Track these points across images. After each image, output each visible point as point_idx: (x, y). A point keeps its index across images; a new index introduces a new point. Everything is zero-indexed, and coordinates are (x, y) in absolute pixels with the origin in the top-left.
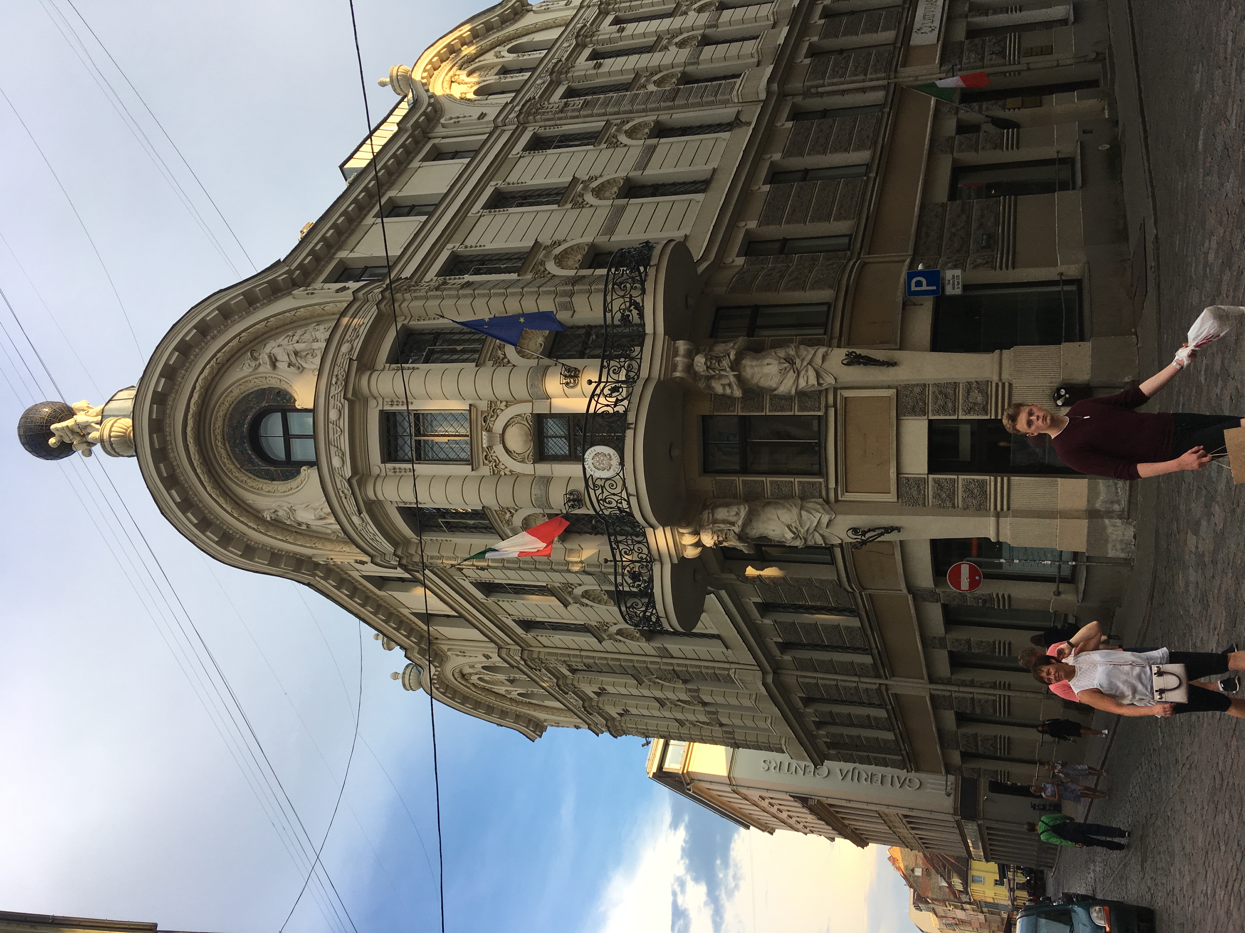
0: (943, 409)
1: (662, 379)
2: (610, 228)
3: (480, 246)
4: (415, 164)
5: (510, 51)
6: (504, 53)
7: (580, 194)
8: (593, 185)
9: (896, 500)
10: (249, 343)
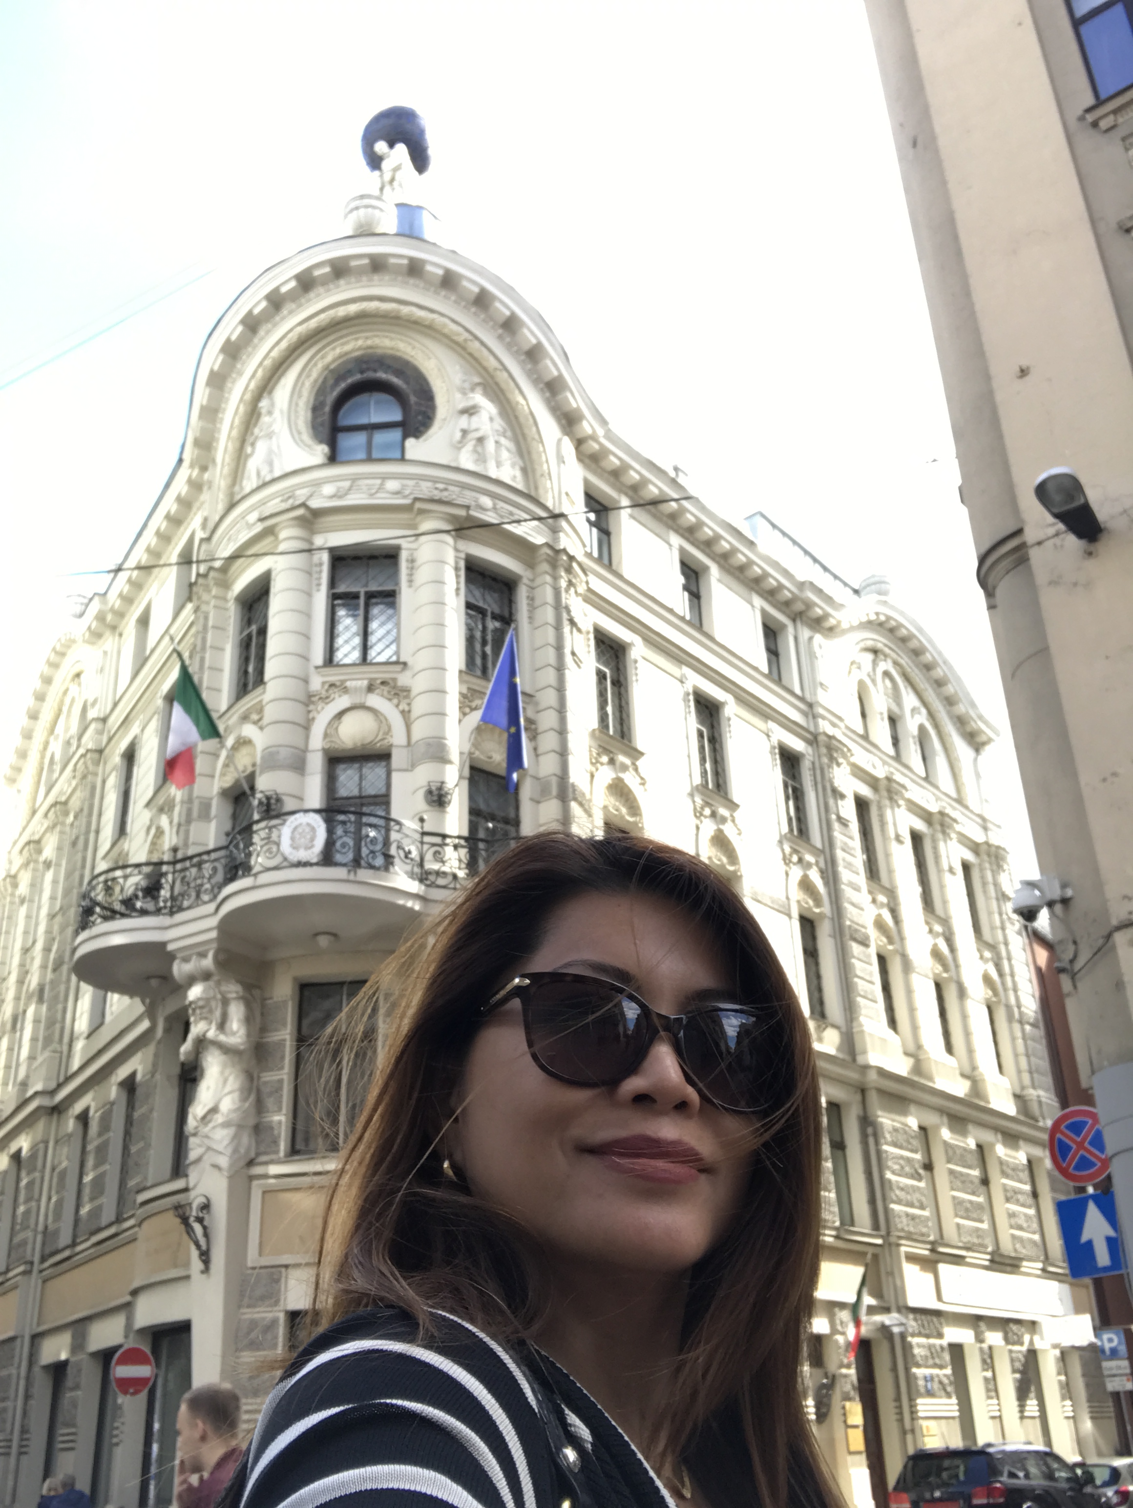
4: (758, 601)
6: (917, 719)
7: (713, 813)
8: (728, 832)
9: (248, 1264)
10: (492, 378)
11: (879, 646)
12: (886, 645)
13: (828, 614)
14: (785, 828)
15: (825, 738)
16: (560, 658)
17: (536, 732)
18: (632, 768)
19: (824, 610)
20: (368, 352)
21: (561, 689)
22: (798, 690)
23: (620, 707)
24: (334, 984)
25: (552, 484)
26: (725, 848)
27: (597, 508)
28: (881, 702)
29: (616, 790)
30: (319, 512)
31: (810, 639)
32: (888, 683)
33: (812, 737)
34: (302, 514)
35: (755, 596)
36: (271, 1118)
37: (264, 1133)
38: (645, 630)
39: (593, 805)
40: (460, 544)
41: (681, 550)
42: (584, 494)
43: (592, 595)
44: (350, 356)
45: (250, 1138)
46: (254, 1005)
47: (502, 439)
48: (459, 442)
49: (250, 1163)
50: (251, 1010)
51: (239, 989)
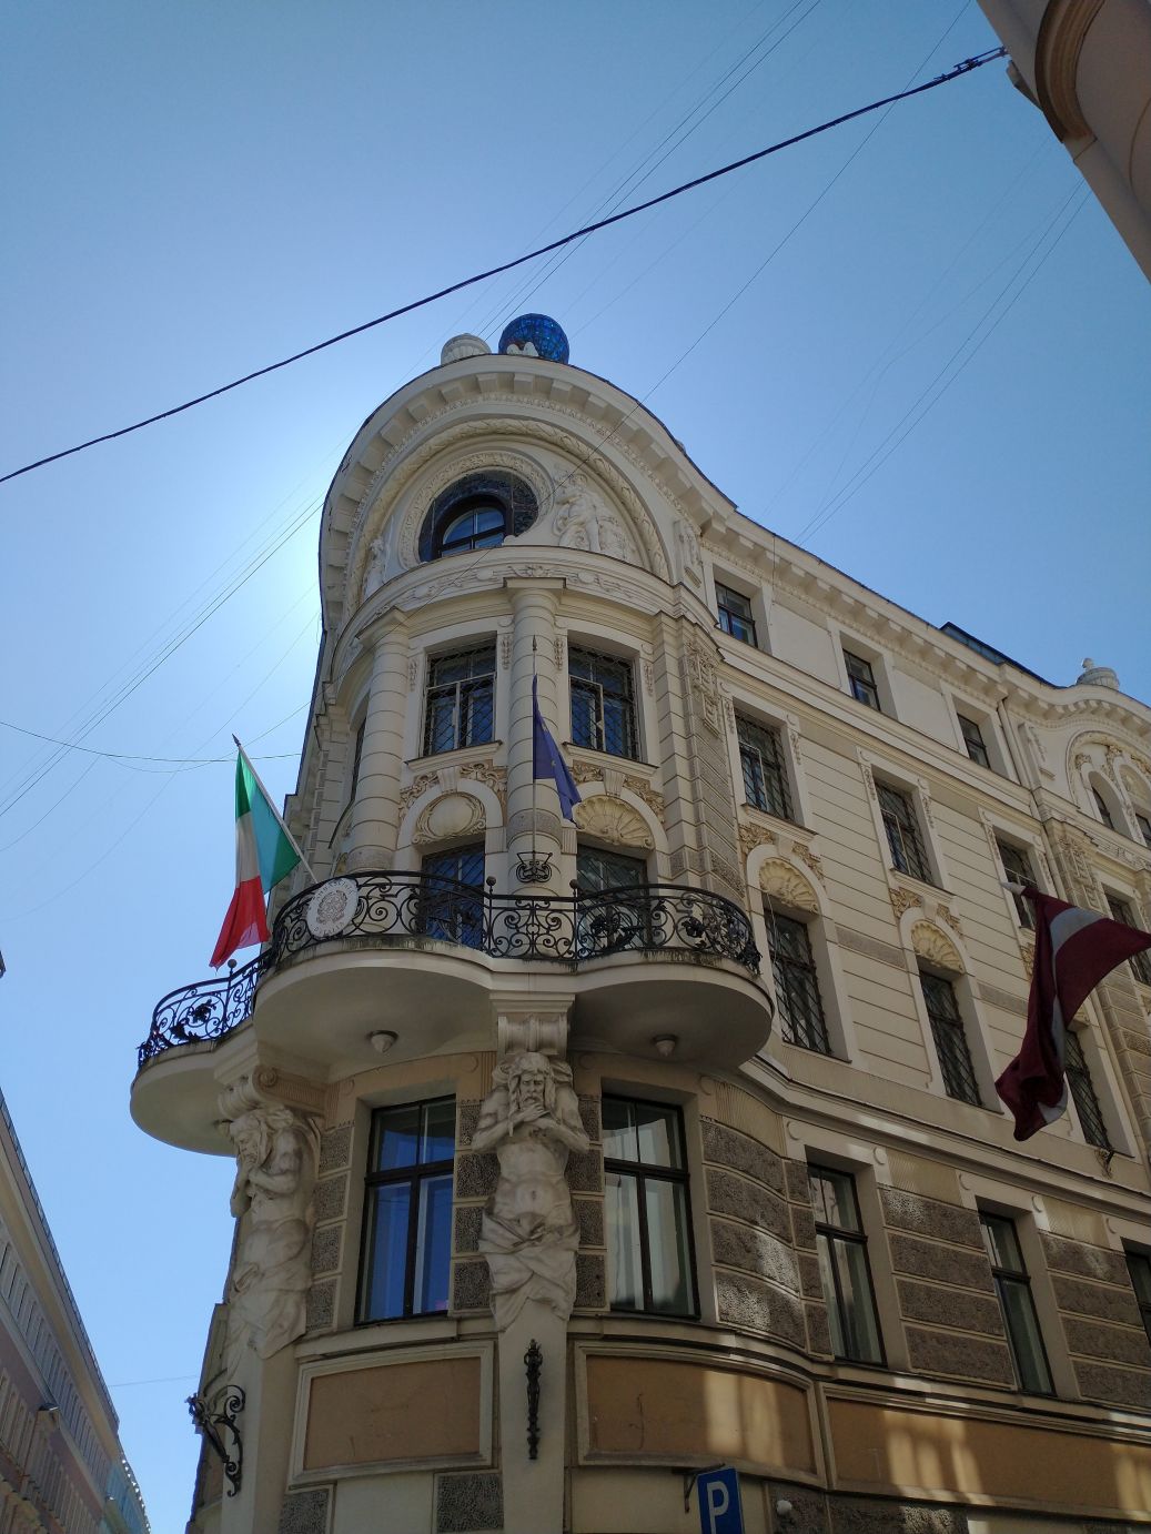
1: (492, 997)
2: (850, 941)
3: (798, 759)
4: (946, 688)
7: (918, 902)
8: (941, 923)
9: (291, 1482)
10: (594, 470)
11: (1111, 740)
12: (1118, 739)
13: (1036, 698)
14: (1018, 922)
15: (1054, 824)
16: (687, 726)
17: (664, 805)
18: (801, 849)
19: (1030, 694)
20: (470, 473)
21: (690, 757)
22: (1014, 778)
23: (782, 790)
24: (411, 1104)
25: (667, 560)
26: (940, 942)
27: (738, 601)
28: (1124, 797)
29: (781, 873)
30: (411, 614)
31: (1021, 726)
32: (1130, 780)
33: (1037, 825)
34: (394, 618)
35: (942, 683)
36: (324, 1278)
37: (315, 1299)
38: (802, 707)
39: (747, 886)
40: (561, 621)
41: (843, 637)
42: (716, 582)
43: (729, 671)
44: (454, 481)
45: (298, 1306)
46: (311, 1137)
47: (607, 525)
48: (559, 530)
49: (299, 1340)
50: (306, 1142)
51: (288, 1115)
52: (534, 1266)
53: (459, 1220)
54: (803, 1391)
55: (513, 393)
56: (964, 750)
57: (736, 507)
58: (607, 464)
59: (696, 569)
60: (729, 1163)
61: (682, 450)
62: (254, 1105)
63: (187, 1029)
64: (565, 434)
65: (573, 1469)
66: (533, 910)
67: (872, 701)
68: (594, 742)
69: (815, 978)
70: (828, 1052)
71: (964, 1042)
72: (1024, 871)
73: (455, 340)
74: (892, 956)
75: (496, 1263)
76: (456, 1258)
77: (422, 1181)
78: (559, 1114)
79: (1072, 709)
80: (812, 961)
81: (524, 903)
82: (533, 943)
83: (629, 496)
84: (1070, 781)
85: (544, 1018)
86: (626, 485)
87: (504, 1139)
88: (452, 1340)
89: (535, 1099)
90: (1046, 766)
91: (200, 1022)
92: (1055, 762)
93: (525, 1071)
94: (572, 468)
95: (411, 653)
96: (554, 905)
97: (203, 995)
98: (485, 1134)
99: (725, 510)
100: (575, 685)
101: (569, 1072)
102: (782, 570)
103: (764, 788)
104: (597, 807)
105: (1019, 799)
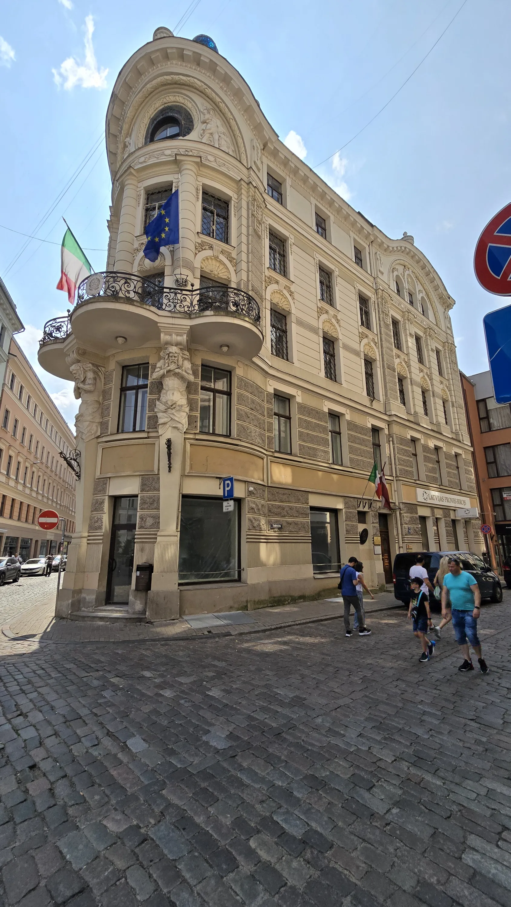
0: (144, 502)
1: (159, 325)
2: (301, 323)
3: (292, 253)
4: (352, 235)
5: (422, 298)
6: (421, 295)
7: (327, 312)
8: (334, 321)
9: (96, 478)
10: (218, 108)
11: (406, 264)
12: (409, 264)
13: (383, 243)
14: (360, 324)
15: (380, 291)
16: (248, 231)
17: (236, 263)
18: (287, 288)
19: (381, 241)
20: (166, 105)
21: (248, 244)
22: (369, 272)
23: (284, 265)
24: (136, 365)
25: (247, 157)
26: (332, 328)
27: (276, 184)
28: (406, 285)
29: (279, 296)
30: (138, 170)
31: (376, 253)
32: (409, 279)
33: (374, 291)
34: (131, 172)
35: (351, 233)
36: (106, 419)
37: (104, 425)
38: (297, 233)
39: (265, 299)
40: (200, 179)
41: (316, 206)
42: (268, 173)
43: (268, 212)
44: (158, 109)
45: (97, 426)
46: (100, 374)
47: (222, 136)
48: (201, 136)
49: (98, 437)
50: (98, 375)
51: (90, 365)
52: (171, 416)
53: (149, 402)
54: (263, 459)
55: (183, 61)
56: (354, 260)
57: (278, 137)
58: (224, 105)
59: (259, 163)
60: (245, 390)
61: (259, 106)
62: (79, 361)
63: (54, 334)
64: (206, 87)
65: (183, 476)
66: (176, 294)
67: (324, 235)
68: (211, 234)
69: (286, 335)
70: (287, 360)
71: (334, 361)
72: (366, 307)
73: (158, 29)
74: (314, 330)
75: (160, 415)
76: (147, 414)
77: (139, 390)
78: (183, 368)
79: (395, 249)
80: (286, 329)
81: (172, 291)
82: (175, 306)
83: (233, 123)
84: (389, 277)
85: (178, 335)
86: (231, 117)
87: (163, 376)
88: (146, 438)
89: (175, 363)
90: (381, 269)
91: (58, 332)
92: (385, 269)
93: (170, 353)
94: (209, 106)
95: (138, 189)
96: (184, 292)
97: (59, 322)
98: (157, 373)
99: (273, 139)
100: (204, 209)
101: (188, 354)
102: (295, 172)
103: (277, 263)
104: (210, 260)
105: (369, 281)
